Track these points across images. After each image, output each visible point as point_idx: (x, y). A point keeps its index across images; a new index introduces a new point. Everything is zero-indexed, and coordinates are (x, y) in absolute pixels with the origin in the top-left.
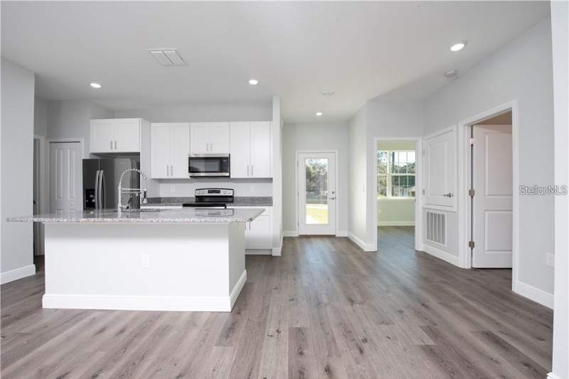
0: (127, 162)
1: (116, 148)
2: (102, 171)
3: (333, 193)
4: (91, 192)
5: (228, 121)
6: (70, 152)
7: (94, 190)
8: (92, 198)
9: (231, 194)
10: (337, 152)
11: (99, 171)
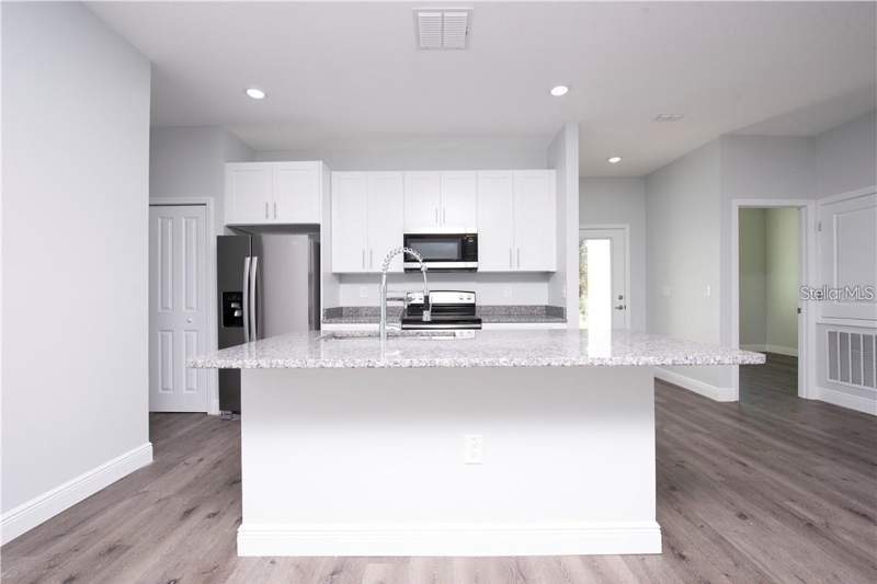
0: (303, 240)
1: (275, 216)
2: (255, 259)
3: (621, 298)
4: (234, 297)
5: (475, 169)
6: (186, 223)
7: (240, 294)
8: (234, 309)
9: (472, 301)
10: (628, 227)
11: (249, 259)
